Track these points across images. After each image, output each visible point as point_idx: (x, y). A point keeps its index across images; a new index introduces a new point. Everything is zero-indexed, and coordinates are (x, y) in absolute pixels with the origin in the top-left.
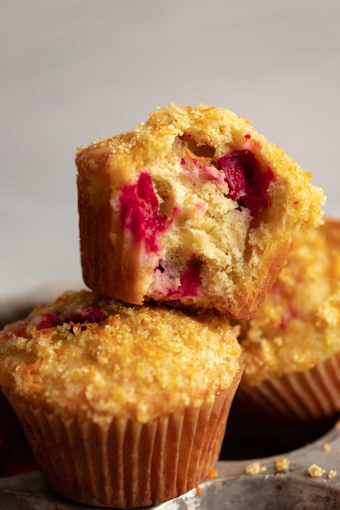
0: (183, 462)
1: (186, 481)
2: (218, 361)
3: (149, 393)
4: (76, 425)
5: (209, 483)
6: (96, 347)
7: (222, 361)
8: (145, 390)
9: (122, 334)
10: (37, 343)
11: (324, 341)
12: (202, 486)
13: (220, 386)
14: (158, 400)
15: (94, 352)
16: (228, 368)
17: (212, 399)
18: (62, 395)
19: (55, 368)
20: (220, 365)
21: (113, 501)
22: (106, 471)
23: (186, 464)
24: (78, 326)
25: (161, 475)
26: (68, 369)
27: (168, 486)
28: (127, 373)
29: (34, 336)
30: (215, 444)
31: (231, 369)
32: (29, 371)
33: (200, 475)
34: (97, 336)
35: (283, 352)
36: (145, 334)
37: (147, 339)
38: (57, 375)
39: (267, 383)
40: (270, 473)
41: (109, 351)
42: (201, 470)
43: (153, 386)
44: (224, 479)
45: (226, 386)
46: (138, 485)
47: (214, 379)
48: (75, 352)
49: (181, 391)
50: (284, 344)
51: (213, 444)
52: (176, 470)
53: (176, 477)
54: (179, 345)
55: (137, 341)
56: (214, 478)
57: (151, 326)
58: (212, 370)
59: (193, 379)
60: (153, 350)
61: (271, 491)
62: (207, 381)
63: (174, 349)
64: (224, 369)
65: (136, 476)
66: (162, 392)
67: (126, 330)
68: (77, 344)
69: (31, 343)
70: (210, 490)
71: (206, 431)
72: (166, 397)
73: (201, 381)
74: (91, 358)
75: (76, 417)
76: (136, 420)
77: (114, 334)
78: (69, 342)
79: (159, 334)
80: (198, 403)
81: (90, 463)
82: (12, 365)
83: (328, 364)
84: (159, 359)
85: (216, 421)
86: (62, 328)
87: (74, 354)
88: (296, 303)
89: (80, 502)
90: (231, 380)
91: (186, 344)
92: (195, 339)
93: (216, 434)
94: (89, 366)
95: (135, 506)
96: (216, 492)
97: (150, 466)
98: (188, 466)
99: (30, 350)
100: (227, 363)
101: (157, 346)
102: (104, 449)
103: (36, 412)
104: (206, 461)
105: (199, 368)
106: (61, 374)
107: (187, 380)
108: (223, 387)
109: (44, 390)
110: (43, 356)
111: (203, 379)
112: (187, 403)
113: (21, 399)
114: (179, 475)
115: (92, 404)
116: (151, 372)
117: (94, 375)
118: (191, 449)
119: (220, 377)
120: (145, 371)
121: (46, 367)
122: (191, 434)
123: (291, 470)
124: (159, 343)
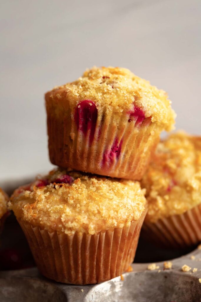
0: (113, 259)
1: (115, 270)
2: (133, 204)
3: (95, 219)
4: (56, 235)
5: (127, 274)
6: (67, 195)
7: (135, 205)
8: (93, 217)
9: (81, 189)
10: (36, 193)
11: (191, 197)
12: (124, 275)
13: (134, 218)
14: (100, 223)
15: (66, 198)
16: (138, 209)
17: (129, 224)
18: (49, 220)
19: (45, 206)
20: (134, 206)
21: (75, 280)
22: (72, 263)
23: (115, 260)
24: (58, 185)
25: (102, 265)
26: (52, 206)
27: (105, 273)
28: (83, 208)
29: (34, 190)
30: (131, 252)
31: (140, 209)
32: (31, 207)
33: (123, 268)
34: (68, 190)
35: (169, 204)
36: (94, 189)
37: (95, 192)
38: (46, 210)
39: (160, 221)
40: (161, 270)
41: (74, 197)
42: (124, 266)
43: (97, 215)
44: (136, 272)
45: (137, 218)
46: (89, 271)
47: (130, 213)
48: (56, 198)
49: (112, 218)
50: (170, 199)
51: (130, 251)
52: (110, 264)
53: (110, 267)
54: (112, 195)
55: (89, 193)
56: (131, 271)
57: (97, 185)
58: (129, 208)
59: (119, 212)
60: (98, 197)
61: (161, 279)
62: (127, 214)
63: (109, 197)
64: (136, 209)
65: (88, 266)
66: (102, 219)
67: (83, 187)
68: (57, 194)
69: (32, 193)
70: (128, 278)
71: (126, 242)
72: (104, 221)
73: (123, 214)
74: (64, 201)
75: (56, 231)
76: (88, 233)
77: (77, 189)
78: (53, 193)
79: (101, 189)
80: (122, 226)
81: (63, 258)
82: (22, 205)
83: (193, 210)
84: (101, 201)
85: (132, 237)
86: (49, 186)
87: (55, 199)
88: (176, 178)
89: (58, 281)
90: (140, 215)
91: (115, 195)
92: (121, 192)
93: (132, 245)
94: (63, 204)
95: (87, 283)
96: (132, 279)
97: (95, 260)
98: (116, 262)
99: (32, 197)
100: (138, 206)
101: (100, 195)
102: (71, 249)
103: (34, 229)
104: (126, 261)
105: (122, 207)
106: (48, 209)
107: (116, 213)
108: (136, 218)
109: (39, 217)
110: (39, 200)
111: (125, 213)
112: (116, 225)
113: (27, 222)
114: (111, 267)
115: (64, 224)
116: (97, 208)
117: (66, 209)
118: (118, 252)
119: (134, 212)
120: (93, 208)
121: (40, 205)
122: (118, 243)
123: (172, 268)
124: (101, 194)
